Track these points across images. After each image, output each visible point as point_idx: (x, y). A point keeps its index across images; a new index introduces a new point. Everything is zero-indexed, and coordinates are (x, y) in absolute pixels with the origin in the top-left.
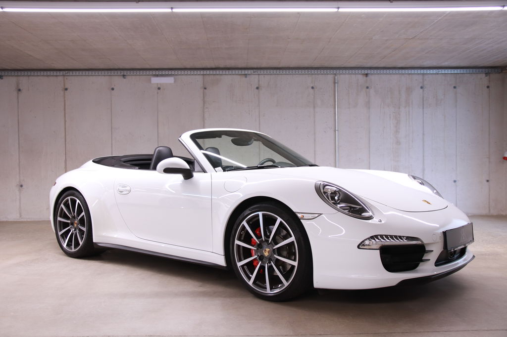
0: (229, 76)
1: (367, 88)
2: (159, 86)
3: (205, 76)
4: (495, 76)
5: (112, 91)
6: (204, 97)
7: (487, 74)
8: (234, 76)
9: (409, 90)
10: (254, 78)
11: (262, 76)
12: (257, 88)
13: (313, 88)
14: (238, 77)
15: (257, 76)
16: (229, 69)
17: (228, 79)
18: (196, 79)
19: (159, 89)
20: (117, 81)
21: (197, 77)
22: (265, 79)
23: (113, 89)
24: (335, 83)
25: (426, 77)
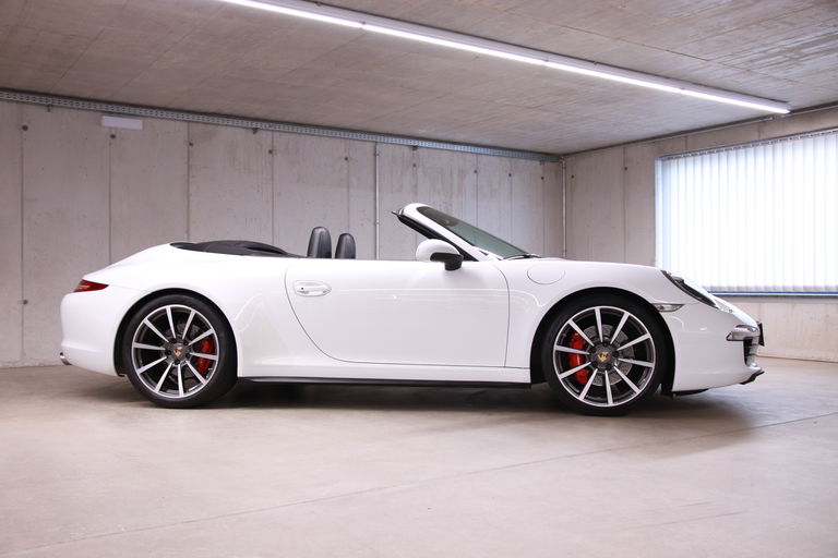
0: (229, 129)
1: (415, 166)
2: (113, 132)
3: (191, 124)
4: (549, 165)
5: (25, 132)
6: (189, 160)
7: (542, 162)
8: (237, 130)
9: (462, 173)
10: (265, 136)
11: (278, 134)
12: (270, 152)
13: (346, 159)
14: (243, 131)
15: (270, 133)
16: (229, 116)
17: (227, 133)
18: (176, 128)
19: (113, 136)
20: (34, 113)
21: (178, 123)
22: (282, 139)
23: (25, 128)
24: (375, 155)
25: (480, 157)
